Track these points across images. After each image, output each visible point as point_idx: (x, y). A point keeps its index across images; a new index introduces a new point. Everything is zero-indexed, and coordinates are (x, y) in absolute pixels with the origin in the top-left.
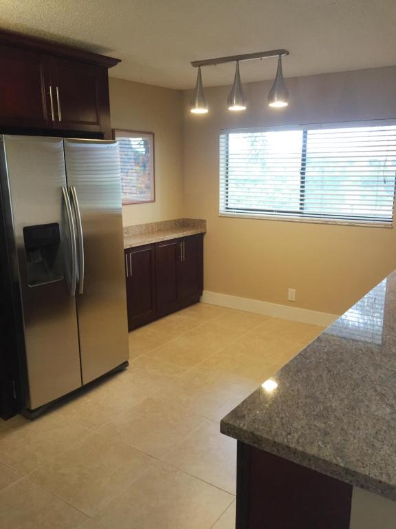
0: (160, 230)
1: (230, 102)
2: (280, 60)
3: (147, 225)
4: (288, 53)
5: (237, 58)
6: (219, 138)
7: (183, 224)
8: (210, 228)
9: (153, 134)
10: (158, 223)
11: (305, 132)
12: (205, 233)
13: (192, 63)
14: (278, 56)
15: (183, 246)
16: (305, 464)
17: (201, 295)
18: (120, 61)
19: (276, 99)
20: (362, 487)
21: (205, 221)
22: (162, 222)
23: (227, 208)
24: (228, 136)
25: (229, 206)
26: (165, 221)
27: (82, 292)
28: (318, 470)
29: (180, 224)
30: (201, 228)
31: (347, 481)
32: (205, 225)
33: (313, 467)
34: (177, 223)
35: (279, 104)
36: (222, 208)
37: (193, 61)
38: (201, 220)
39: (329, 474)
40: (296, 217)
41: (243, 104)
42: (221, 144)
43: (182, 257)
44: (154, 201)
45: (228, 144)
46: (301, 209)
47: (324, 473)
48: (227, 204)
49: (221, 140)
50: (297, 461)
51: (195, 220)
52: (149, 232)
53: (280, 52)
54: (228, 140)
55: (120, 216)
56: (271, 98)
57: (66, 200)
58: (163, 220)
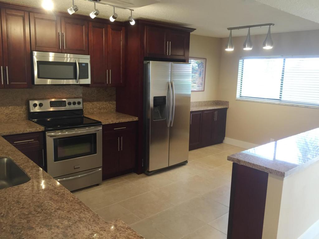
0: (205, 105)
1: (245, 46)
2: (270, 28)
3: (199, 102)
4: (274, 25)
5: (249, 27)
6: (239, 61)
7: (217, 103)
8: (231, 106)
9: (206, 59)
10: (205, 101)
11: (284, 60)
12: (228, 108)
13: (228, 28)
14: (269, 26)
15: (216, 113)
16: (254, 167)
17: (224, 139)
18: (196, 29)
19: (266, 45)
20: (270, 173)
21: (228, 102)
22: (206, 101)
23: (241, 96)
24: (244, 60)
25: (241, 95)
26: (208, 101)
27: (172, 126)
28: (258, 169)
29: (215, 103)
30: (226, 105)
31: (266, 172)
32: (228, 104)
33: (256, 168)
34: (214, 102)
35: (268, 47)
36: (238, 96)
37: (228, 27)
38: (227, 101)
39: (261, 170)
40: (277, 102)
41: (251, 47)
42: (240, 64)
43: (216, 119)
44: (204, 91)
45: (243, 64)
46: (280, 98)
47: (259, 170)
48: (241, 94)
49: (240, 62)
50: (251, 167)
51: (223, 101)
52: (200, 106)
53: (270, 24)
54: (243, 62)
55: (190, 98)
56: (264, 45)
57: (170, 86)
58: (207, 100)
